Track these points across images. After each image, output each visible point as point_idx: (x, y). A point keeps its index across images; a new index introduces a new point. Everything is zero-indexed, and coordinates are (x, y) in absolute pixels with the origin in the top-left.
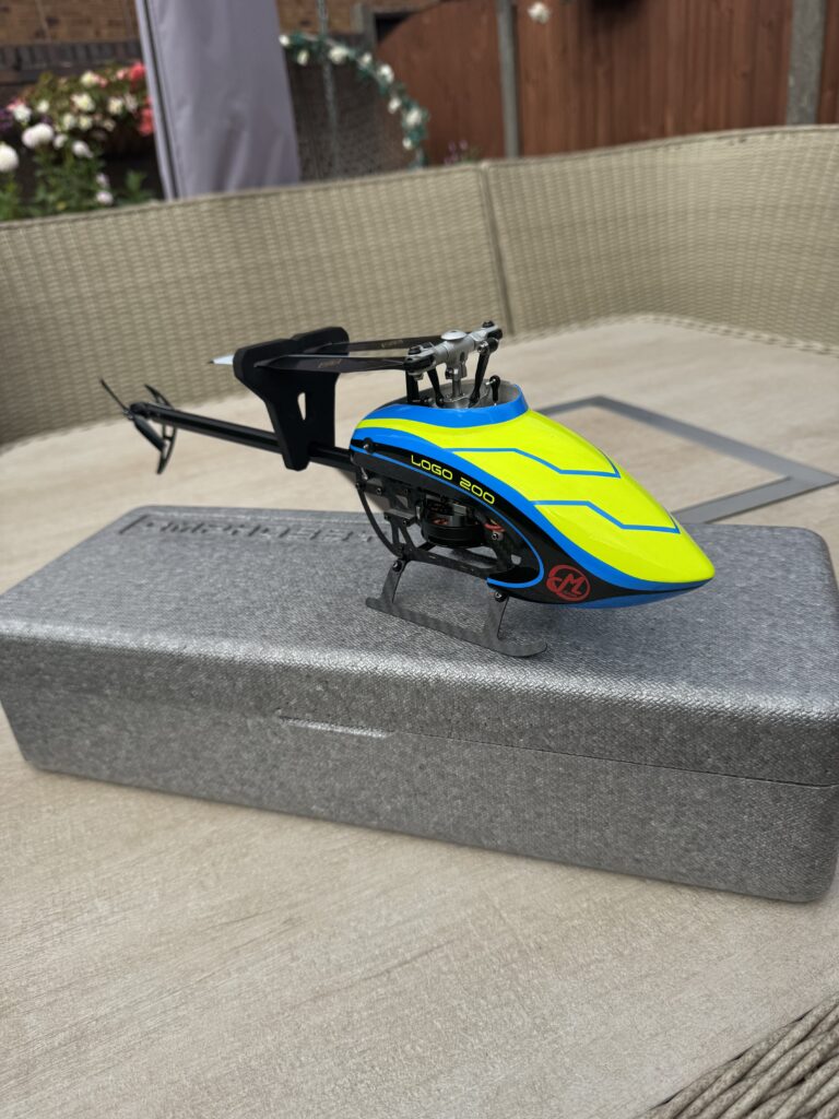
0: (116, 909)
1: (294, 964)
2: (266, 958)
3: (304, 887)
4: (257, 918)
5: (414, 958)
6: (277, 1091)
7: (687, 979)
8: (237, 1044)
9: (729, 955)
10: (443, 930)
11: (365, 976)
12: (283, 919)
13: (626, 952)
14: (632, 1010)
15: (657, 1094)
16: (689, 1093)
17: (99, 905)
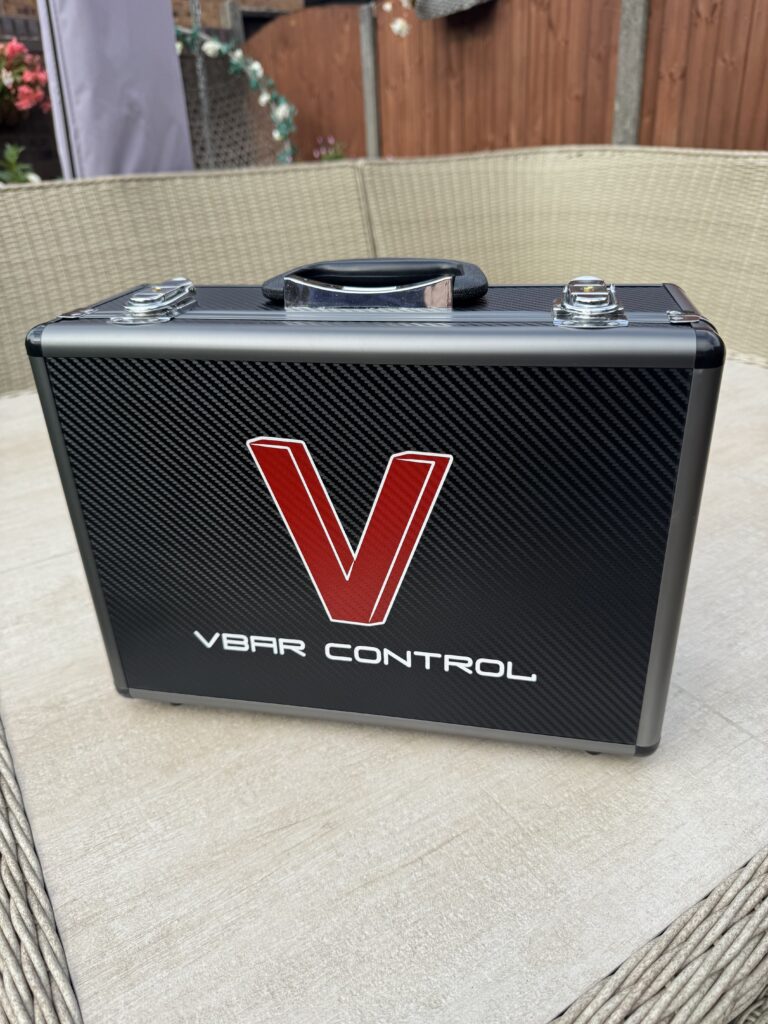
0: (168, 827)
1: (340, 860)
2: (314, 857)
3: (333, 797)
4: (298, 825)
5: (440, 847)
6: (352, 960)
7: (655, 844)
8: (308, 927)
9: (683, 824)
10: (457, 823)
11: (401, 864)
12: (321, 824)
13: (606, 828)
14: (620, 872)
15: (650, 930)
16: (675, 927)
17: (152, 825)
